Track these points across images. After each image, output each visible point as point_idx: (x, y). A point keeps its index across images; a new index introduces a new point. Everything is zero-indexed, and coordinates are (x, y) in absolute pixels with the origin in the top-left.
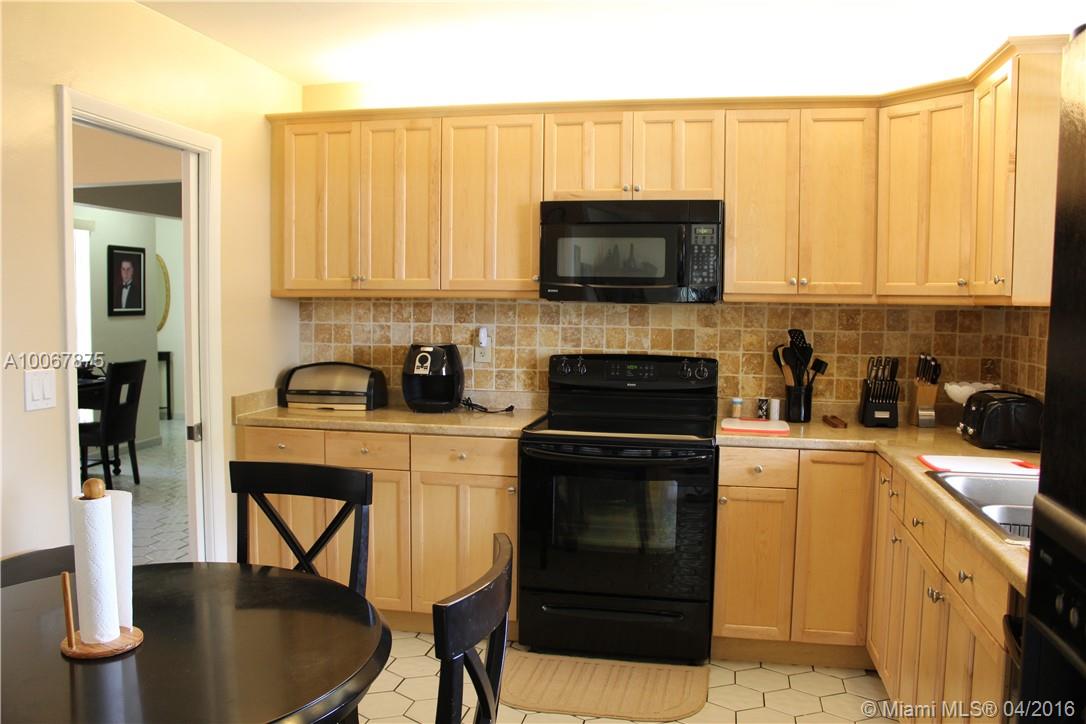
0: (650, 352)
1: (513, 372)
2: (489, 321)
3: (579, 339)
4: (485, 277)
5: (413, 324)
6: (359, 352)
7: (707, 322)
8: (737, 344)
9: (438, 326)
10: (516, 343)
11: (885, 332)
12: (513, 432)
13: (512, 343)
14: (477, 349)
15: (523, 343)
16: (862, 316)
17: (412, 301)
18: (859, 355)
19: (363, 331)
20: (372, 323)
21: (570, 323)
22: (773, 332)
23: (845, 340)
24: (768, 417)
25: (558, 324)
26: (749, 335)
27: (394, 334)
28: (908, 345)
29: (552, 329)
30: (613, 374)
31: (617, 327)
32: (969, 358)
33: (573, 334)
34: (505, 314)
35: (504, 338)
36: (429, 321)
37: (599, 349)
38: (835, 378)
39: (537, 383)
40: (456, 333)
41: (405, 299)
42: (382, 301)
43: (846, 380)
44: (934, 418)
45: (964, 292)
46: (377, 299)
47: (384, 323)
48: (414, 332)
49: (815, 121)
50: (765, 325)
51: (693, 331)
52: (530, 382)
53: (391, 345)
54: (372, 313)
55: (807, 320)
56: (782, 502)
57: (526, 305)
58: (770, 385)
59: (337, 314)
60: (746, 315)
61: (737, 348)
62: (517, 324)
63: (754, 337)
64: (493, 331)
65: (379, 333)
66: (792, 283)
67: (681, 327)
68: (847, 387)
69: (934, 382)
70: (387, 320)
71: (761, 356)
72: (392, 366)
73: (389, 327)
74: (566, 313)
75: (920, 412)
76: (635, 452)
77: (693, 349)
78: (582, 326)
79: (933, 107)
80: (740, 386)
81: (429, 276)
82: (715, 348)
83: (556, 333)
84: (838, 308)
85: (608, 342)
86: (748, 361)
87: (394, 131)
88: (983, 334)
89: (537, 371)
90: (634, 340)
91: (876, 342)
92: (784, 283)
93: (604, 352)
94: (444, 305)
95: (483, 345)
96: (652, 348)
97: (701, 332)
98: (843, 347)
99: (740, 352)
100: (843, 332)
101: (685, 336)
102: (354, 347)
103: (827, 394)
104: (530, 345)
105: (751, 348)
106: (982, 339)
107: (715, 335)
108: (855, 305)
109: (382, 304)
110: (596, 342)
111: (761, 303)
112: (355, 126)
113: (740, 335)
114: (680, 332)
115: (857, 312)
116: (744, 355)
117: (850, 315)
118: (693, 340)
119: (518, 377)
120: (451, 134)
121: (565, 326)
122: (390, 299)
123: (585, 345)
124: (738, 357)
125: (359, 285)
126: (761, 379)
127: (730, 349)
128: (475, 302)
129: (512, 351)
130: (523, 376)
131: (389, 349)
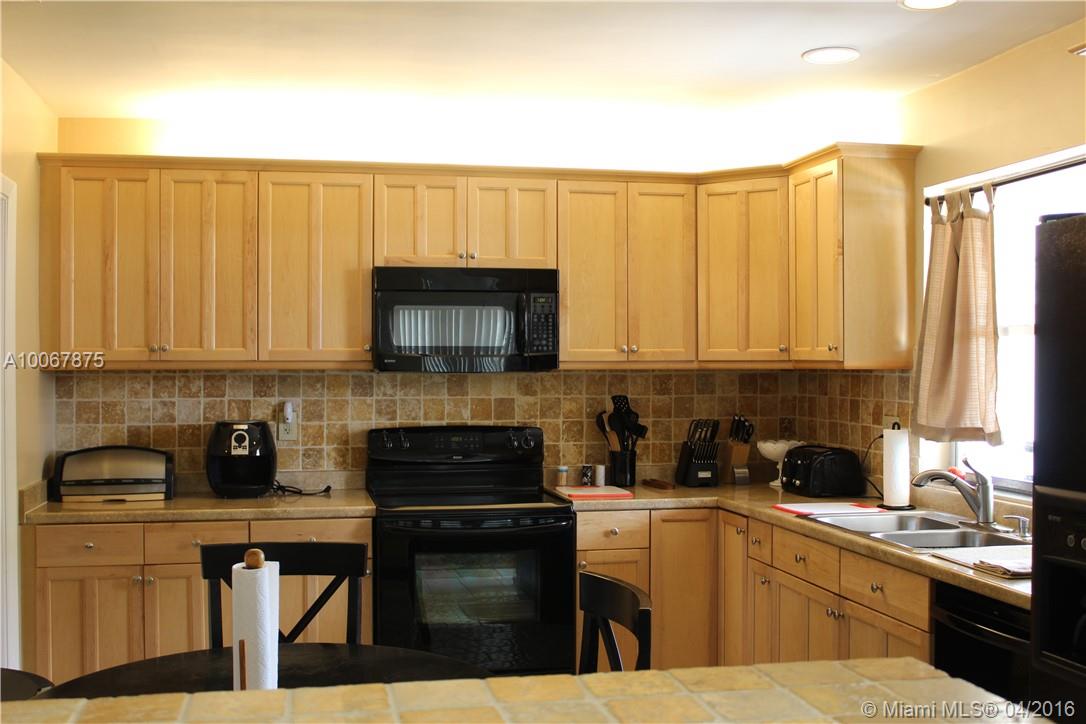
0: (470, 423)
1: (323, 450)
2: (294, 394)
3: (395, 412)
4: (309, 346)
5: (203, 400)
6: (135, 433)
7: (527, 390)
8: (558, 411)
9: (234, 401)
10: (325, 418)
11: (695, 395)
12: (366, 511)
13: (321, 417)
14: (281, 426)
15: (334, 417)
16: (674, 380)
17: (202, 374)
18: (672, 419)
19: (141, 408)
20: (151, 400)
21: (385, 394)
22: (592, 399)
23: (660, 404)
24: (593, 483)
25: (372, 395)
26: (568, 403)
27: (179, 412)
28: (716, 407)
29: (365, 402)
30: (437, 446)
31: (434, 397)
32: (769, 418)
33: (388, 406)
34: (312, 386)
35: (312, 413)
36: (223, 396)
37: (416, 421)
38: (651, 442)
39: (350, 461)
40: (255, 408)
41: (194, 371)
42: (164, 374)
43: (661, 444)
44: (747, 475)
45: (784, 357)
46: (158, 371)
47: (167, 399)
48: (205, 408)
49: (641, 194)
50: (584, 392)
51: (513, 400)
52: (341, 459)
53: (176, 424)
54: (151, 387)
55: (623, 385)
56: (636, 562)
57: (336, 376)
58: (590, 452)
59: (106, 390)
60: (565, 383)
61: (557, 416)
62: (326, 398)
63: (574, 404)
64: (298, 406)
65: (160, 411)
66: (623, 351)
67: (501, 396)
68: (662, 451)
69: (746, 441)
70: (171, 395)
71: (581, 423)
72: (177, 448)
73: (174, 403)
74: (380, 384)
75: (736, 470)
76: (495, 523)
77: (514, 418)
78: (397, 398)
79: (750, 189)
80: (561, 455)
81: (244, 346)
82: (536, 417)
83: (370, 406)
84: (651, 374)
85: (426, 414)
86: (568, 429)
87: (201, 183)
88: (780, 395)
89: (349, 447)
90: (452, 411)
91: (687, 406)
92: (614, 350)
93: (422, 425)
94: (241, 377)
95: (289, 421)
96: (472, 418)
97: (522, 401)
98: (657, 412)
99: (561, 420)
100: (657, 397)
101: (506, 406)
102: (129, 427)
103: (644, 457)
104: (341, 420)
105: (570, 415)
106: (779, 399)
107: (536, 403)
108: (668, 370)
109: (164, 378)
110: (413, 415)
111: (580, 371)
112: (153, 174)
113: (560, 402)
114: (500, 402)
115: (669, 377)
116: (564, 422)
117: (663, 379)
118: (513, 409)
119: (328, 455)
120: (268, 191)
121: (379, 398)
122: (175, 371)
123: (401, 418)
124: (558, 425)
125: (156, 357)
126: (581, 446)
127: (551, 417)
128: (277, 373)
129: (321, 427)
130: (333, 454)
131: (174, 429)
